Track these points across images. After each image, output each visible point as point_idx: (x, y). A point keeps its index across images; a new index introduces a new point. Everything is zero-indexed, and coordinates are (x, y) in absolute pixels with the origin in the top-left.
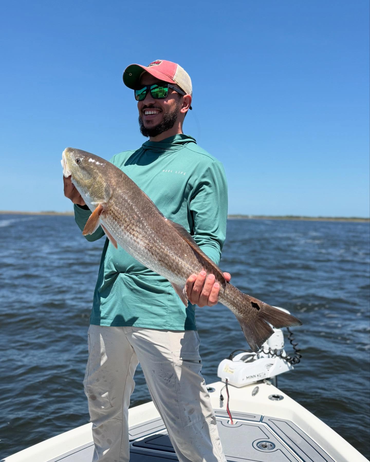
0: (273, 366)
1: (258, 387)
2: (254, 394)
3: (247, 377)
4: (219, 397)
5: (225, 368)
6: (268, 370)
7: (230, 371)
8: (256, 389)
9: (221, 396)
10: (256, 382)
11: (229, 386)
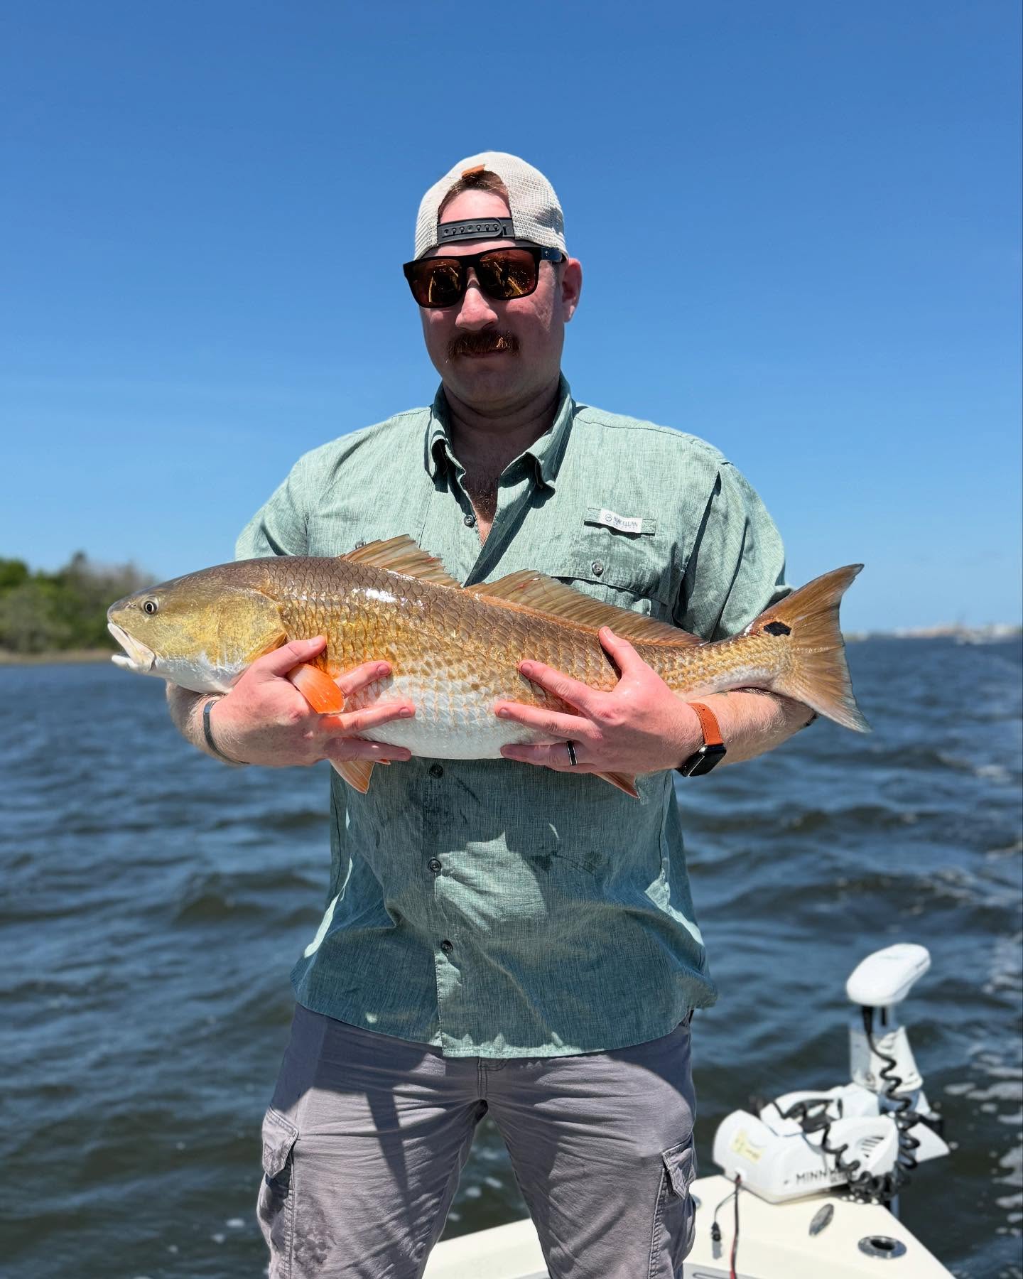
0: (882, 1142)
1: (830, 1209)
2: (816, 1229)
3: (798, 1177)
4: (710, 1230)
5: (737, 1141)
6: (867, 1156)
7: (749, 1152)
8: (824, 1213)
9: (715, 1227)
10: (827, 1190)
11: (743, 1196)
